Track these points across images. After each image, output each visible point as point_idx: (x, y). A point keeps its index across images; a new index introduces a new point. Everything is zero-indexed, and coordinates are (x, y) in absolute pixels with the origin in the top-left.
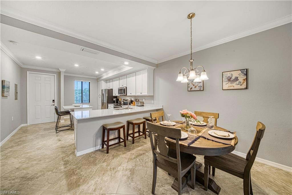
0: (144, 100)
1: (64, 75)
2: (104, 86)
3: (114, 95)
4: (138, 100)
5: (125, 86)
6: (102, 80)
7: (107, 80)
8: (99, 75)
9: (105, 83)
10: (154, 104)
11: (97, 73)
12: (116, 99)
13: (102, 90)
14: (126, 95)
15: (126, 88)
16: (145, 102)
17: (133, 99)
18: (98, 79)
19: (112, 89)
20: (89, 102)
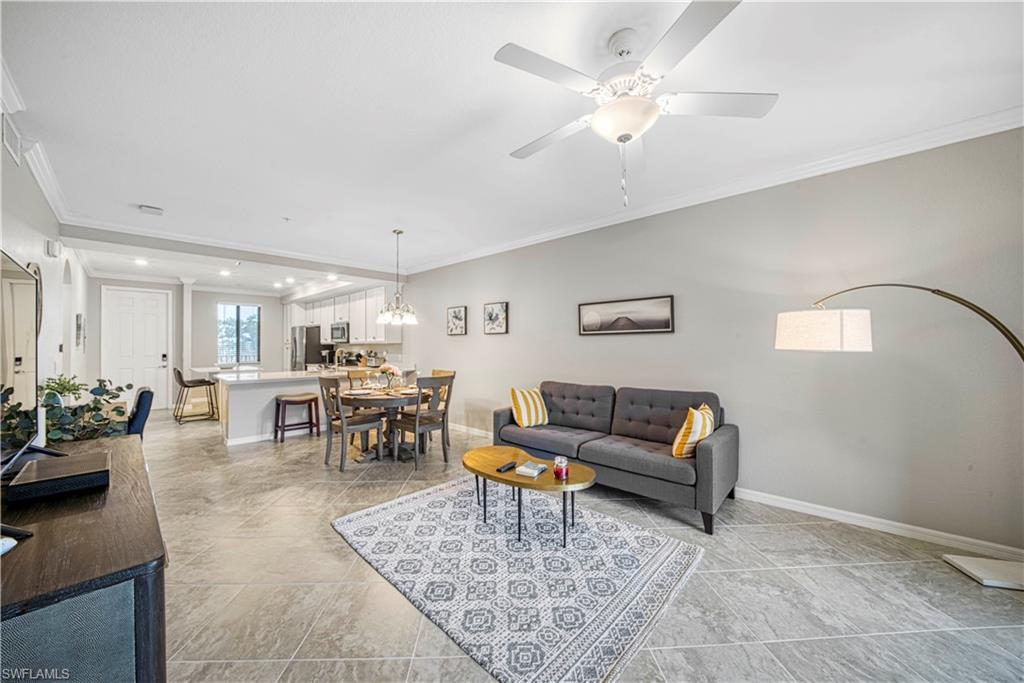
0: (385, 353)
1: (193, 291)
2: (300, 318)
3: (323, 342)
4: (376, 354)
5: (345, 320)
6: (292, 302)
7: (308, 303)
8: (282, 290)
9: (303, 310)
10: (402, 362)
11: (278, 285)
12: (327, 351)
13: (293, 329)
14: (348, 342)
15: (348, 325)
16: (387, 358)
17: (362, 353)
18: (283, 300)
19: (319, 327)
20: (259, 360)
